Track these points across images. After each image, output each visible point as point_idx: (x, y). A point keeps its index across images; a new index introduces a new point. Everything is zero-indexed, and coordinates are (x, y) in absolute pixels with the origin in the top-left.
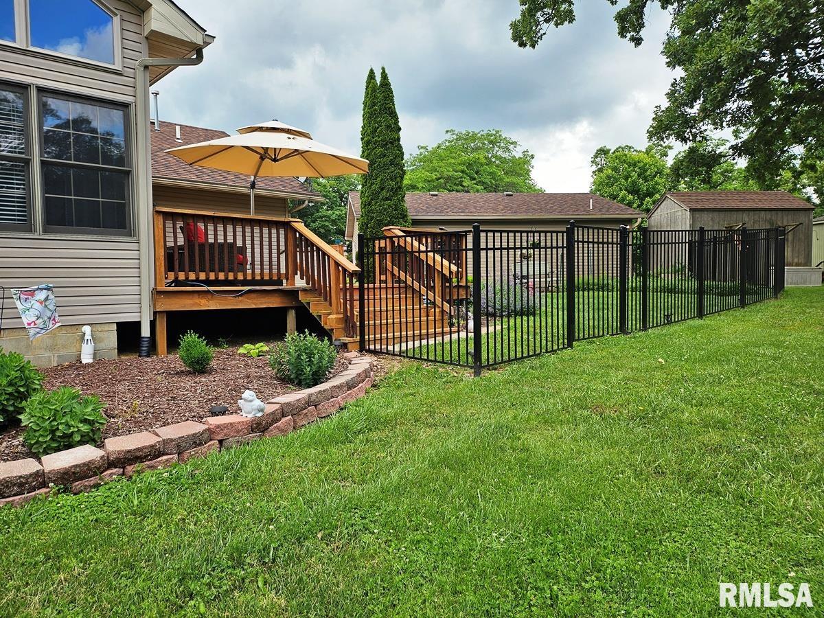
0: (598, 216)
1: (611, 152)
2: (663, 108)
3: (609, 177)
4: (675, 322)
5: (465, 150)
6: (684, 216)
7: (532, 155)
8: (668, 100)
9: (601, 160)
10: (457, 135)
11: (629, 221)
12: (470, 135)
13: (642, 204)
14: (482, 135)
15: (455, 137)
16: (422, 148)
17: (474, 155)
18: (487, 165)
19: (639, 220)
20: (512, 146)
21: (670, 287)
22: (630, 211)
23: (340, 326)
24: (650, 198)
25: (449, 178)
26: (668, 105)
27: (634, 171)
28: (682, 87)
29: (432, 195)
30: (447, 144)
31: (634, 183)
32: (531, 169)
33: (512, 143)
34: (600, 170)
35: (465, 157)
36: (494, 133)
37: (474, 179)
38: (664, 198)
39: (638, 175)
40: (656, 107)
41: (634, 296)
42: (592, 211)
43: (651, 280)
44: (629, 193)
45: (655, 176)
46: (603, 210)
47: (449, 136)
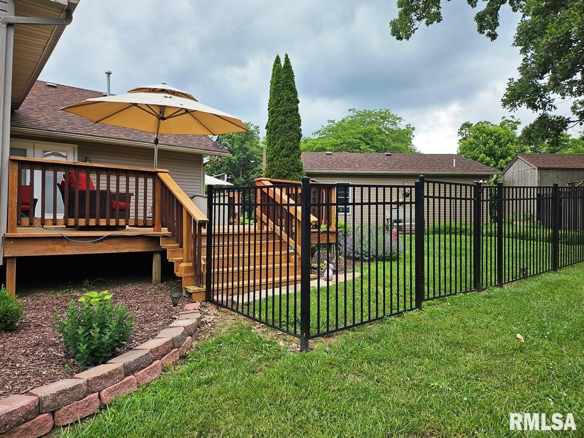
0: (460, 172)
1: (473, 126)
2: (515, 80)
3: (471, 144)
4: (530, 276)
5: (363, 123)
6: (533, 174)
7: (413, 128)
8: (520, 73)
9: (466, 131)
10: (357, 113)
11: (487, 177)
12: (367, 112)
13: (498, 164)
14: (375, 113)
15: (356, 114)
16: (331, 121)
17: (370, 127)
18: (379, 134)
19: (495, 176)
20: (398, 120)
21: (522, 234)
22: (488, 168)
23: (189, 274)
24: (504, 160)
25: (350, 143)
26: (520, 77)
27: (491, 139)
28: (533, 62)
29: (327, 154)
30: (350, 119)
31: (491, 148)
32: (412, 138)
33: (397, 119)
34: (465, 139)
35: (362, 129)
36: (385, 111)
37: (369, 144)
38: (515, 159)
39: (495, 142)
40: (510, 79)
41: (489, 242)
42: (455, 168)
43: (507, 226)
44: (487, 155)
45: (507, 143)
46: (464, 168)
47: (351, 114)
